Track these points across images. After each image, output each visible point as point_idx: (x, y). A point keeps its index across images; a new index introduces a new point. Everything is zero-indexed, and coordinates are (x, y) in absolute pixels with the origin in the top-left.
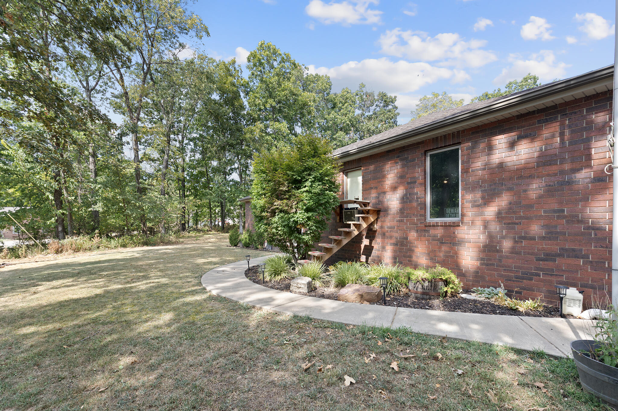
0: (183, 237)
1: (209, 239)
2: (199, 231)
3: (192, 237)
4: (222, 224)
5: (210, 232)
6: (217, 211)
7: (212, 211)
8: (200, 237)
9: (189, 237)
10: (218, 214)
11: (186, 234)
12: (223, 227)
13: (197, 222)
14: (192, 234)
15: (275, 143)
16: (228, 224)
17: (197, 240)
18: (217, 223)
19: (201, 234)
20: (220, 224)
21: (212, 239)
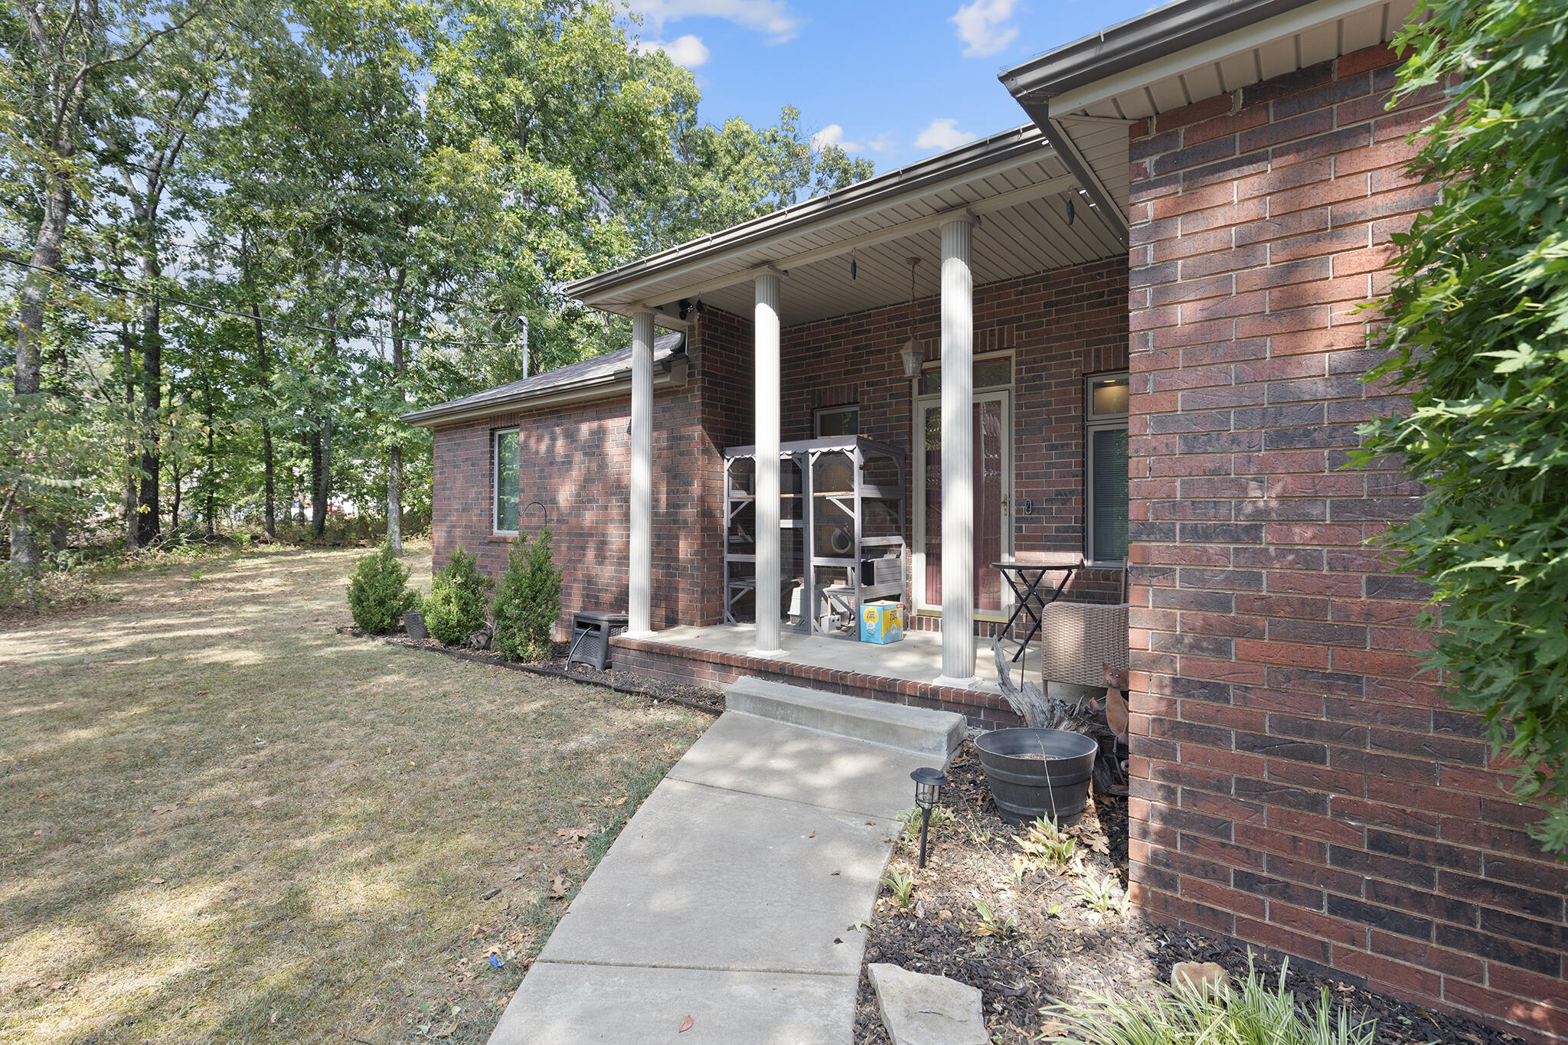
0: (137, 568)
1: (252, 578)
2: (216, 540)
3: (180, 568)
4: (315, 515)
5: (263, 548)
6: (297, 472)
7: (277, 470)
8: (215, 567)
9: (163, 570)
10: (301, 479)
11: (155, 556)
12: (319, 527)
13: (209, 509)
14: (185, 555)
15: (531, 237)
16: (340, 515)
17: (192, 585)
18: (295, 511)
19: (225, 552)
20: (309, 513)
21: (267, 582)
